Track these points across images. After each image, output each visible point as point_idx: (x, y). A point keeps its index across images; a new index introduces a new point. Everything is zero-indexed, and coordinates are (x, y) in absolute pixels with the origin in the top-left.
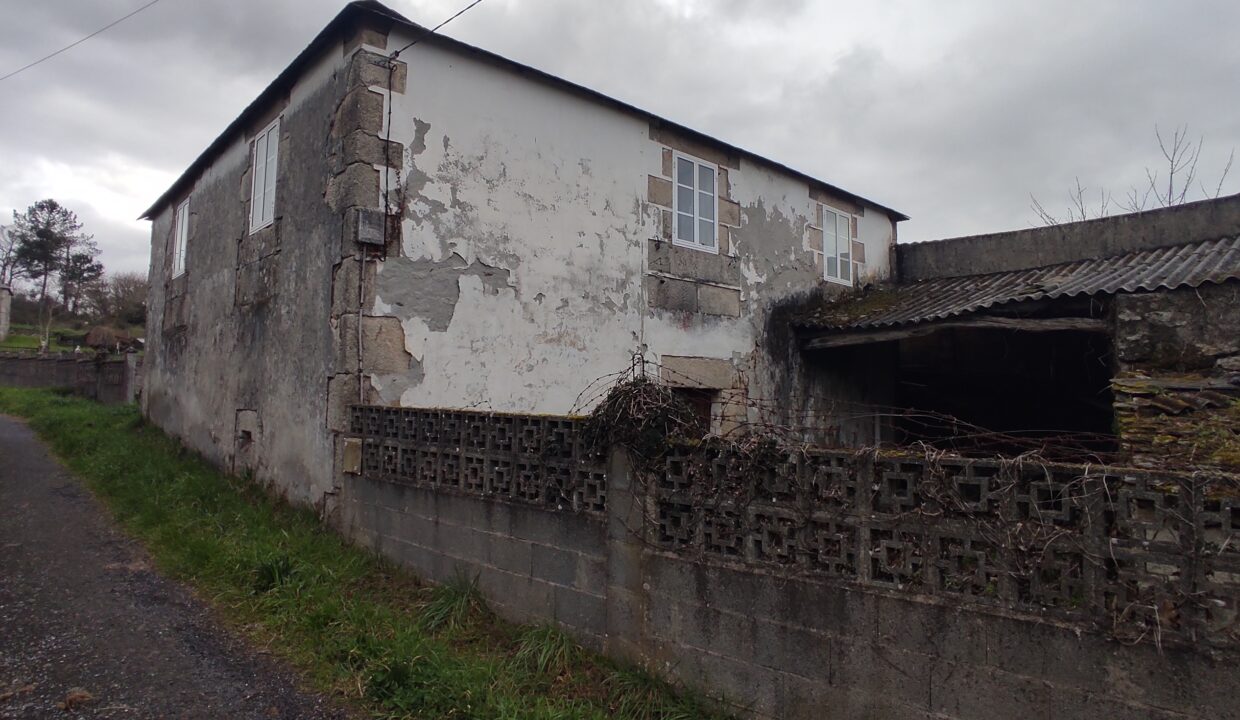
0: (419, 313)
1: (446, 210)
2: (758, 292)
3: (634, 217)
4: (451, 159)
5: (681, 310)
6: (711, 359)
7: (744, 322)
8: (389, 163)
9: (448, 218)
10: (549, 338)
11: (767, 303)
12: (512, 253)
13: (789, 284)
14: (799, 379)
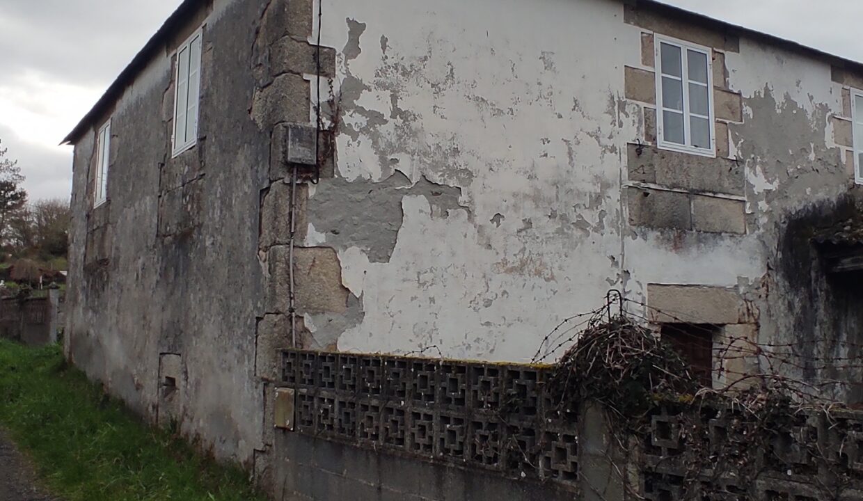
0: (358, 242)
1: (386, 122)
2: (768, 202)
3: (609, 118)
4: (390, 62)
5: (671, 228)
6: (710, 287)
7: (751, 240)
8: (319, 71)
9: (387, 130)
10: (509, 266)
11: (780, 215)
12: (463, 167)
13: (808, 190)
14: (825, 310)
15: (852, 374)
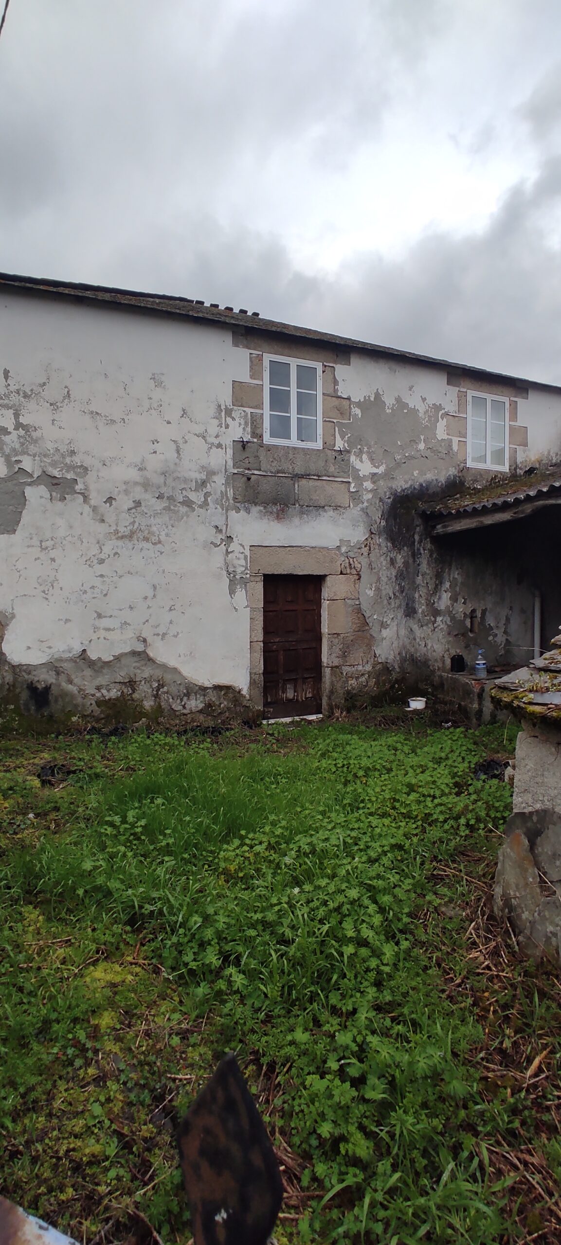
1: (10, 433)
2: (374, 483)
3: (216, 422)
4: (13, 389)
5: (274, 504)
6: (312, 548)
7: (355, 511)
9: (12, 439)
10: (120, 534)
11: (385, 493)
12: (79, 464)
13: (416, 473)
14: (428, 564)
15: (454, 613)
